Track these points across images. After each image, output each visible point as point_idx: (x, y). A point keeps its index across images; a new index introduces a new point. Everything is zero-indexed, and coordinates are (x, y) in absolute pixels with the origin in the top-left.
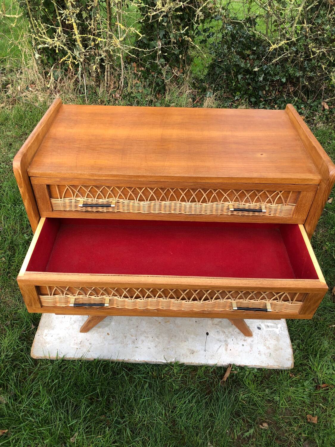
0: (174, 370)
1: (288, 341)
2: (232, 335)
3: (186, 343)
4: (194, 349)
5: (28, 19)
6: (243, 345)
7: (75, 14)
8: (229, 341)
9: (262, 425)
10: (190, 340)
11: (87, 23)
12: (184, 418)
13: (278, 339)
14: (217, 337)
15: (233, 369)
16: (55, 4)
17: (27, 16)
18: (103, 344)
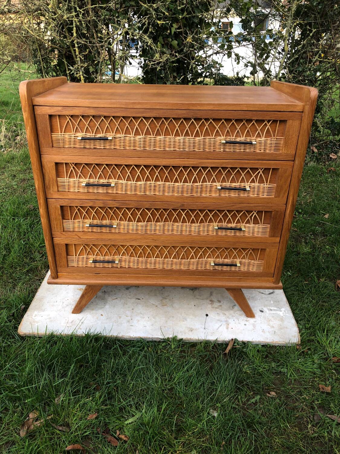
0: (171, 346)
1: (293, 321)
2: (233, 316)
3: (185, 322)
4: (193, 327)
5: (41, 74)
6: (245, 325)
7: (83, 68)
8: (231, 321)
9: (269, 394)
10: (188, 320)
11: (94, 76)
12: (182, 385)
13: (282, 319)
14: (217, 318)
15: (236, 344)
16: (66, 62)
17: (40, 72)
18: (95, 323)
